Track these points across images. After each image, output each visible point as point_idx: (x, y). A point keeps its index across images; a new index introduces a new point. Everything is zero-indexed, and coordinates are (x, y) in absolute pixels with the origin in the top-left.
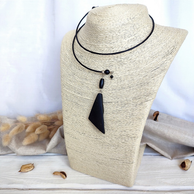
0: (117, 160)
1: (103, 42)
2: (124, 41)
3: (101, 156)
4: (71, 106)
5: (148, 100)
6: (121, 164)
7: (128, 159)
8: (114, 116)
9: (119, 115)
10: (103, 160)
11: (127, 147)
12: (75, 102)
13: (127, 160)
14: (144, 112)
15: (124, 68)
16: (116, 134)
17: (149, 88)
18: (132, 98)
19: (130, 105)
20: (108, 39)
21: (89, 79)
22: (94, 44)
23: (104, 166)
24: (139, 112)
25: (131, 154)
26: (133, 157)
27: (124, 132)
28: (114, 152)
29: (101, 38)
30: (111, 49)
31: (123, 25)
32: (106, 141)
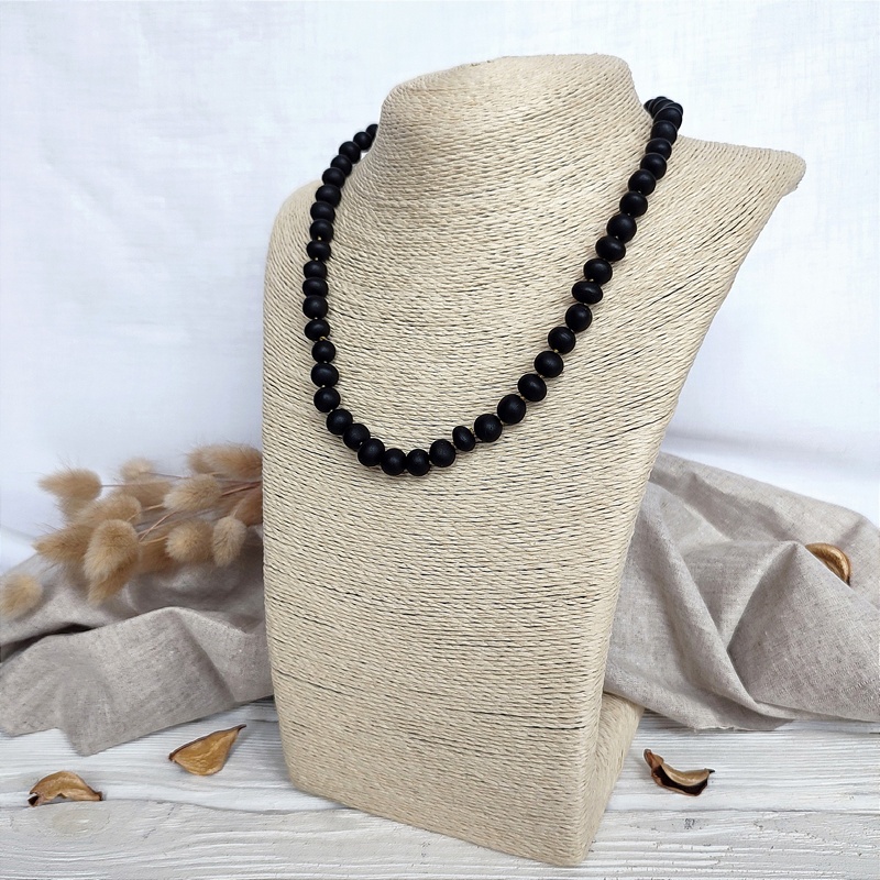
0: (504, 717)
1: (446, 190)
2: (535, 183)
3: (432, 702)
4: (299, 471)
5: (639, 424)
6: (525, 735)
7: (555, 706)
8: (491, 502)
9: (513, 498)
10: (439, 719)
11: (550, 648)
12: (317, 451)
13: (549, 715)
14: (624, 479)
15: (534, 294)
16: (500, 586)
17: (644, 372)
18: (569, 417)
19: (561, 447)
20: (466, 177)
21: (383, 348)
22: (409, 202)
23: (444, 752)
24: (601, 477)
25: (571, 679)
26: (576, 695)
27: (535, 575)
28: (492, 677)
29: (436, 175)
30: (478, 218)
31: (528, 117)
32: (454, 620)
